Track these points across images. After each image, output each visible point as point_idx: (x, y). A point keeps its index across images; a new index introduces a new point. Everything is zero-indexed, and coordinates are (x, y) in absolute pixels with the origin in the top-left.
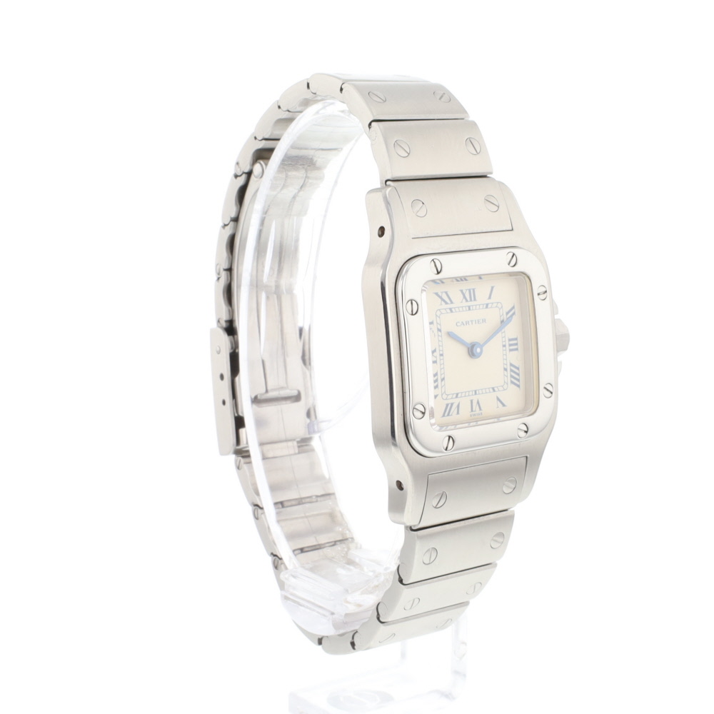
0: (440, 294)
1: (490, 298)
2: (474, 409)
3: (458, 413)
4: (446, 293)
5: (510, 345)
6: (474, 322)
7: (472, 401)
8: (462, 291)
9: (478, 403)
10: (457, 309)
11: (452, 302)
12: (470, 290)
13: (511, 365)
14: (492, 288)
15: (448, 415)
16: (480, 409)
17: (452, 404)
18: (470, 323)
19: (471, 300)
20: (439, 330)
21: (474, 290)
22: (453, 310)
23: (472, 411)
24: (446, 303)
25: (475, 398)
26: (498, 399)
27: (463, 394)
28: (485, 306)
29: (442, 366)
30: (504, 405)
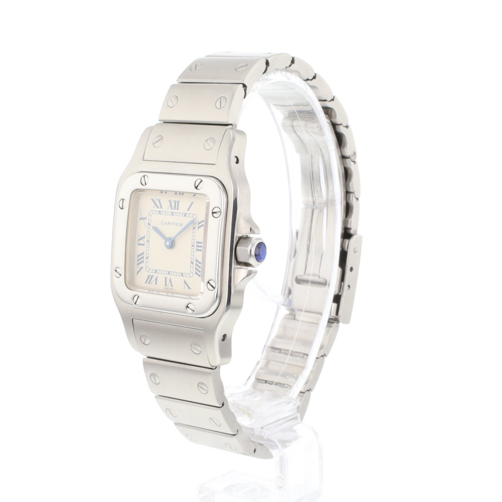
0: (155, 200)
1: (189, 210)
2: (167, 285)
3: (156, 284)
4: (159, 200)
5: (197, 246)
6: (174, 224)
7: (166, 278)
8: (170, 201)
9: (170, 280)
10: (164, 213)
11: (161, 207)
12: (175, 202)
13: (197, 260)
14: (192, 203)
15: (149, 283)
16: (172, 286)
17: (152, 276)
18: (171, 224)
19: (175, 208)
20: (149, 224)
21: (178, 202)
22: (161, 213)
23: (166, 285)
24: (158, 207)
25: (169, 277)
26: (185, 282)
27: (160, 272)
28: (184, 214)
29: (148, 249)
30: (189, 288)
